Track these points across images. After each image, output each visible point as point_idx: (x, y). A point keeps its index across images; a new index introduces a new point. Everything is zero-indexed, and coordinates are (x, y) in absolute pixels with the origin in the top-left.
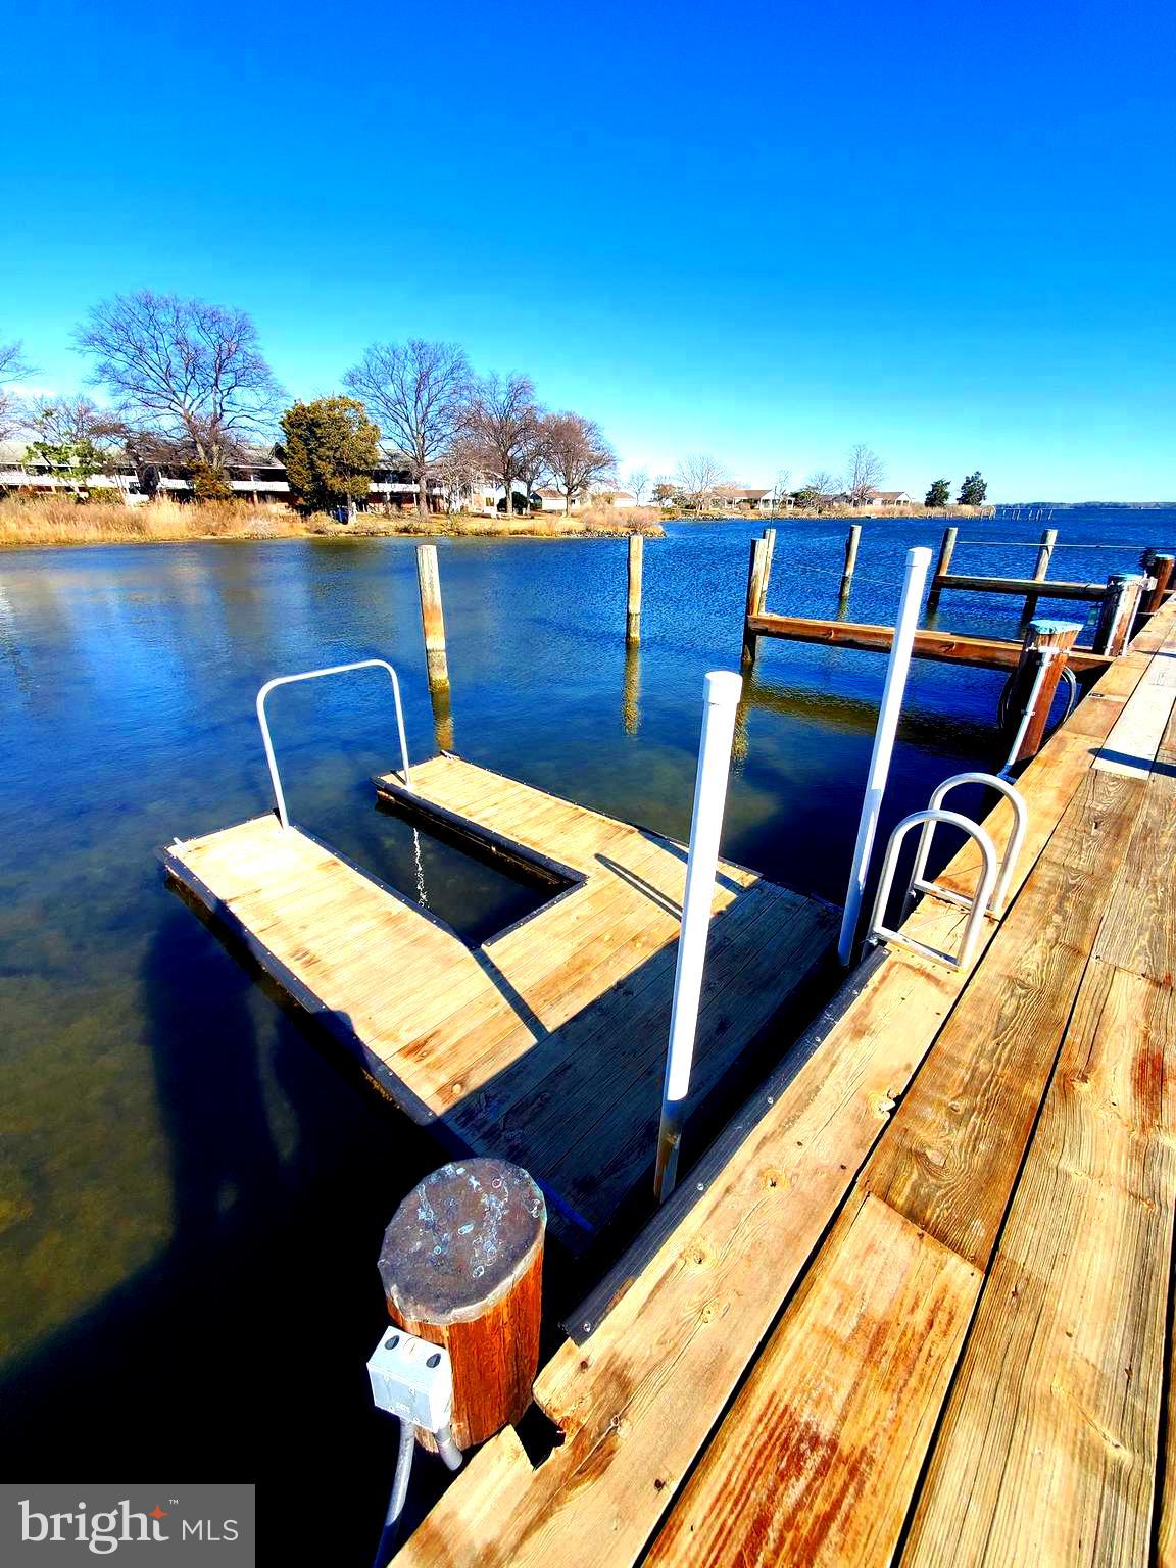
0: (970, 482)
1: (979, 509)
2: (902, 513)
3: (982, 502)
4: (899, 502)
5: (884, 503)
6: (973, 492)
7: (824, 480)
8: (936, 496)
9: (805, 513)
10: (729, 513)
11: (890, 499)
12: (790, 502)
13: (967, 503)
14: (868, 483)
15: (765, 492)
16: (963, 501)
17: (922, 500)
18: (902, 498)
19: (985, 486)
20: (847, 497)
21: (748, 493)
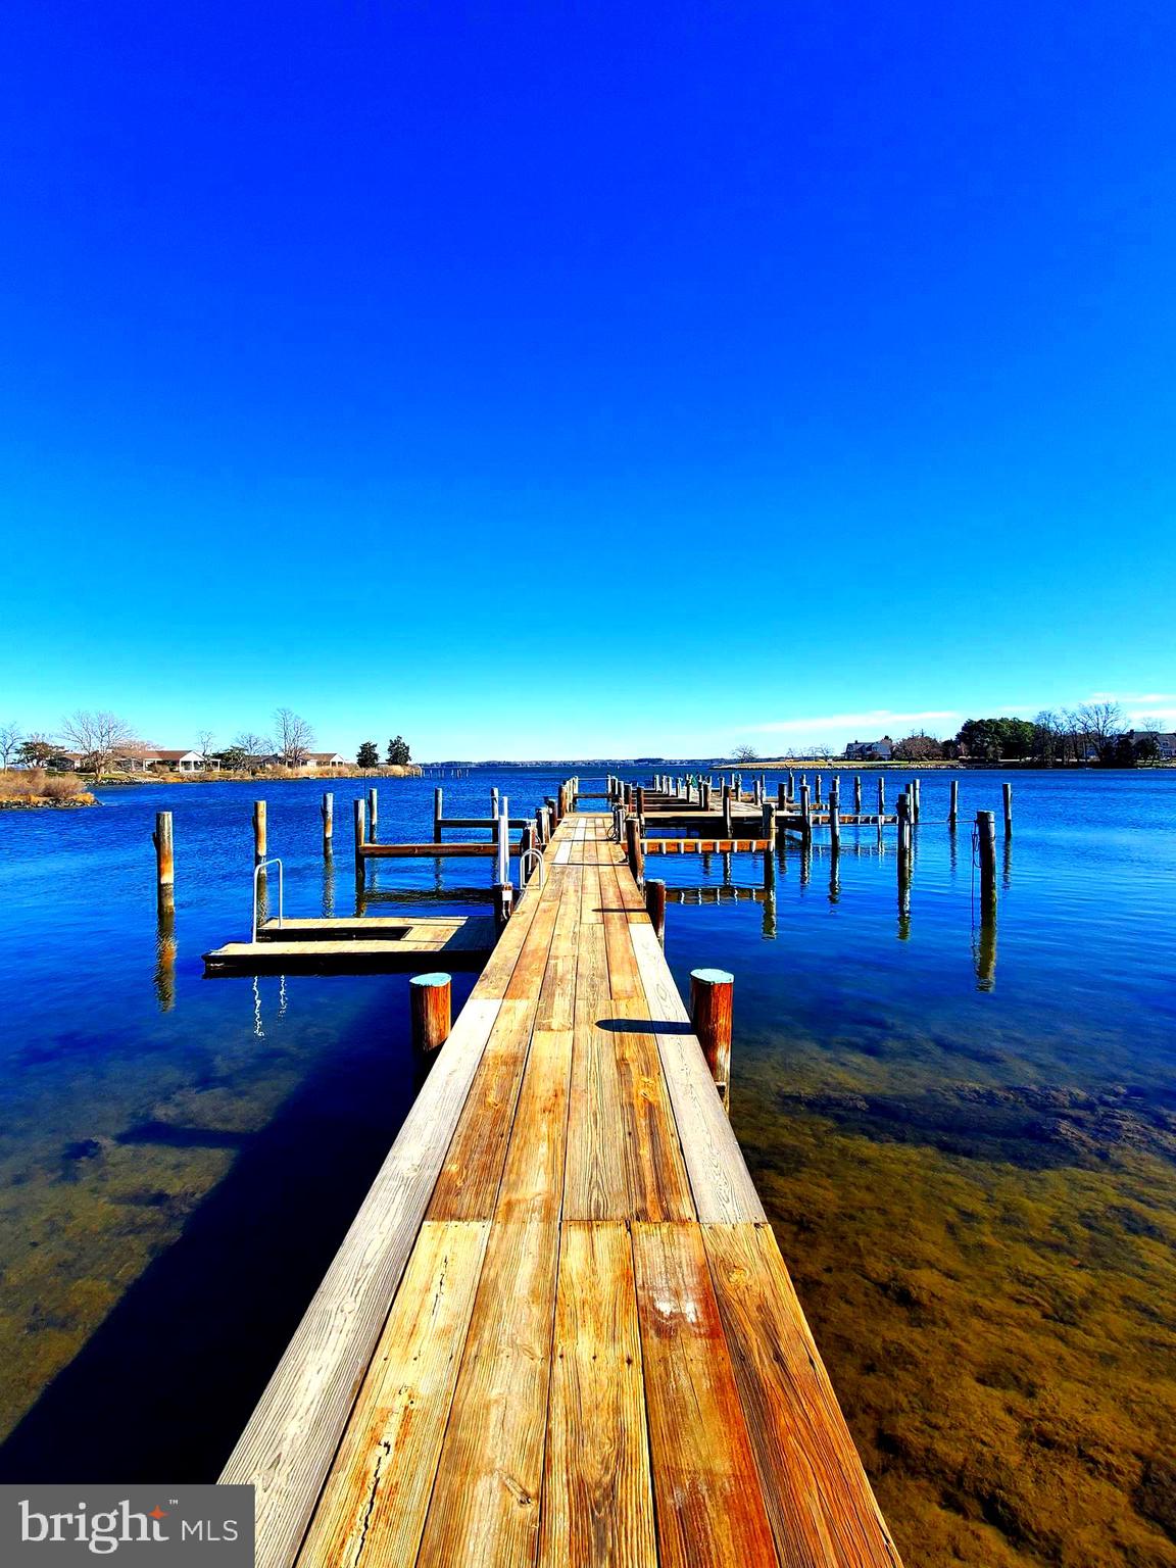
0: (394, 745)
1: (408, 768)
2: (339, 773)
3: (408, 762)
4: (334, 763)
5: (319, 764)
6: (399, 754)
7: (252, 742)
8: (367, 757)
9: (235, 775)
10: (144, 776)
11: (324, 760)
12: (215, 764)
13: (396, 763)
14: (300, 745)
15: (184, 753)
16: (393, 761)
17: (355, 760)
18: (336, 759)
19: (408, 748)
20: (280, 758)
21: (161, 753)
